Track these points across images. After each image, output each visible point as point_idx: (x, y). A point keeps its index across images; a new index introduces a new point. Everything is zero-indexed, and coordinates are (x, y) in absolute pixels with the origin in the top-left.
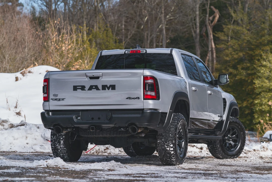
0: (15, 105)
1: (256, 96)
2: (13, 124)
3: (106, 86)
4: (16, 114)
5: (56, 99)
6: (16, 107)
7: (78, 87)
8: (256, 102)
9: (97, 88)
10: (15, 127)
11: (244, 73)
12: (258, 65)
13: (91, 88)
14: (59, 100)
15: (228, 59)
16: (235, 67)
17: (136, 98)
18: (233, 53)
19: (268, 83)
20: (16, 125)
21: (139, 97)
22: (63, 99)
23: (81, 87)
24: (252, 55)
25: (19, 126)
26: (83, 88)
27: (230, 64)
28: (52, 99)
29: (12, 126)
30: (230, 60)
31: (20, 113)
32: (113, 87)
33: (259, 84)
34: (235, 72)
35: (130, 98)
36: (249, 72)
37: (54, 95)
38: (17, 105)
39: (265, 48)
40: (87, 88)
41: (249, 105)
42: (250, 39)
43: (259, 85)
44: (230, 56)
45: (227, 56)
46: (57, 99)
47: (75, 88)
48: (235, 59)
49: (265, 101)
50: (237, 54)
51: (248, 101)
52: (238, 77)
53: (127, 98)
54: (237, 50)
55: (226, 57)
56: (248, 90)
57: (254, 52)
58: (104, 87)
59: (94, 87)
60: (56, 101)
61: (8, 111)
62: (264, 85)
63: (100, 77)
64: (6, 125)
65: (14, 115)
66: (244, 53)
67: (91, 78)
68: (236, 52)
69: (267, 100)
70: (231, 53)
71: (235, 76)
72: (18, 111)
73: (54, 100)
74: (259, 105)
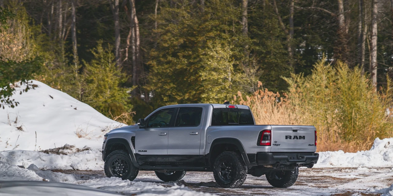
0: (15, 120)
1: (199, 88)
2: (78, 149)
4: (17, 129)
6: (16, 122)
8: (203, 96)
10: (81, 151)
11: (185, 61)
12: (202, 53)
15: (166, 45)
16: (174, 55)
18: (173, 39)
19: (216, 76)
20: (81, 150)
24: (194, 41)
25: (84, 150)
27: (170, 51)
29: (78, 150)
30: (169, 47)
31: (22, 128)
33: (205, 76)
34: (175, 60)
36: (192, 61)
38: (16, 120)
39: (209, 34)
41: (191, 98)
42: (191, 24)
43: (206, 78)
44: (169, 43)
45: (166, 41)
48: (175, 46)
49: (213, 95)
50: (177, 40)
51: (190, 93)
52: (179, 67)
54: (177, 36)
55: (164, 43)
56: (190, 81)
57: (197, 39)
61: (9, 126)
62: (212, 78)
64: (74, 150)
65: (16, 130)
66: (185, 40)
68: (176, 38)
69: (215, 94)
70: (170, 39)
71: (176, 64)
72: (19, 126)
74: (206, 100)
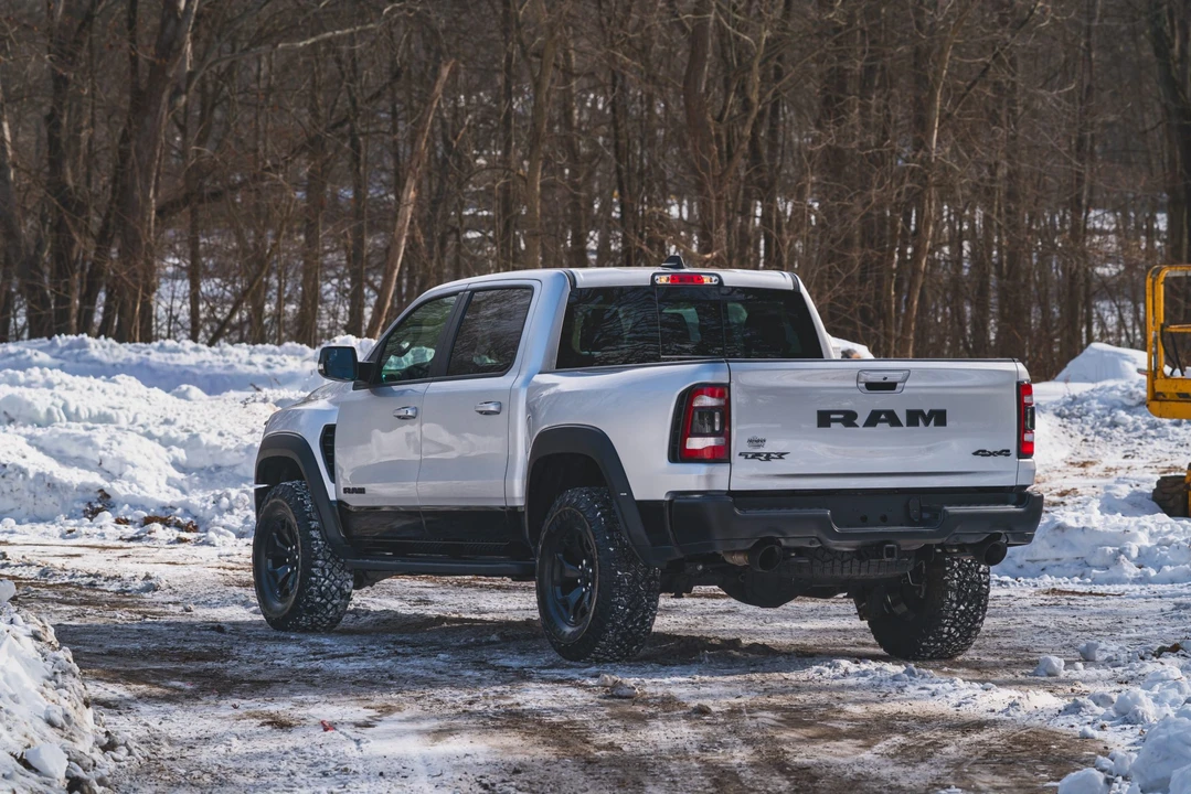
3: (921, 412)
5: (756, 456)
7: (832, 416)
9: (892, 419)
13: (874, 419)
14: (768, 457)
17: (1000, 453)
21: (1008, 451)
22: (780, 456)
23: (841, 416)
26: (849, 418)
28: (745, 455)
32: (939, 418)
35: (981, 453)
37: (750, 441)
40: (861, 420)
46: (759, 455)
47: (824, 419)
53: (976, 454)
58: (914, 417)
59: (883, 417)
60: (756, 461)
63: (898, 385)
67: (871, 386)
73: (750, 456)
